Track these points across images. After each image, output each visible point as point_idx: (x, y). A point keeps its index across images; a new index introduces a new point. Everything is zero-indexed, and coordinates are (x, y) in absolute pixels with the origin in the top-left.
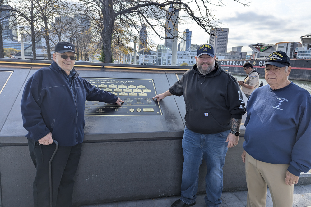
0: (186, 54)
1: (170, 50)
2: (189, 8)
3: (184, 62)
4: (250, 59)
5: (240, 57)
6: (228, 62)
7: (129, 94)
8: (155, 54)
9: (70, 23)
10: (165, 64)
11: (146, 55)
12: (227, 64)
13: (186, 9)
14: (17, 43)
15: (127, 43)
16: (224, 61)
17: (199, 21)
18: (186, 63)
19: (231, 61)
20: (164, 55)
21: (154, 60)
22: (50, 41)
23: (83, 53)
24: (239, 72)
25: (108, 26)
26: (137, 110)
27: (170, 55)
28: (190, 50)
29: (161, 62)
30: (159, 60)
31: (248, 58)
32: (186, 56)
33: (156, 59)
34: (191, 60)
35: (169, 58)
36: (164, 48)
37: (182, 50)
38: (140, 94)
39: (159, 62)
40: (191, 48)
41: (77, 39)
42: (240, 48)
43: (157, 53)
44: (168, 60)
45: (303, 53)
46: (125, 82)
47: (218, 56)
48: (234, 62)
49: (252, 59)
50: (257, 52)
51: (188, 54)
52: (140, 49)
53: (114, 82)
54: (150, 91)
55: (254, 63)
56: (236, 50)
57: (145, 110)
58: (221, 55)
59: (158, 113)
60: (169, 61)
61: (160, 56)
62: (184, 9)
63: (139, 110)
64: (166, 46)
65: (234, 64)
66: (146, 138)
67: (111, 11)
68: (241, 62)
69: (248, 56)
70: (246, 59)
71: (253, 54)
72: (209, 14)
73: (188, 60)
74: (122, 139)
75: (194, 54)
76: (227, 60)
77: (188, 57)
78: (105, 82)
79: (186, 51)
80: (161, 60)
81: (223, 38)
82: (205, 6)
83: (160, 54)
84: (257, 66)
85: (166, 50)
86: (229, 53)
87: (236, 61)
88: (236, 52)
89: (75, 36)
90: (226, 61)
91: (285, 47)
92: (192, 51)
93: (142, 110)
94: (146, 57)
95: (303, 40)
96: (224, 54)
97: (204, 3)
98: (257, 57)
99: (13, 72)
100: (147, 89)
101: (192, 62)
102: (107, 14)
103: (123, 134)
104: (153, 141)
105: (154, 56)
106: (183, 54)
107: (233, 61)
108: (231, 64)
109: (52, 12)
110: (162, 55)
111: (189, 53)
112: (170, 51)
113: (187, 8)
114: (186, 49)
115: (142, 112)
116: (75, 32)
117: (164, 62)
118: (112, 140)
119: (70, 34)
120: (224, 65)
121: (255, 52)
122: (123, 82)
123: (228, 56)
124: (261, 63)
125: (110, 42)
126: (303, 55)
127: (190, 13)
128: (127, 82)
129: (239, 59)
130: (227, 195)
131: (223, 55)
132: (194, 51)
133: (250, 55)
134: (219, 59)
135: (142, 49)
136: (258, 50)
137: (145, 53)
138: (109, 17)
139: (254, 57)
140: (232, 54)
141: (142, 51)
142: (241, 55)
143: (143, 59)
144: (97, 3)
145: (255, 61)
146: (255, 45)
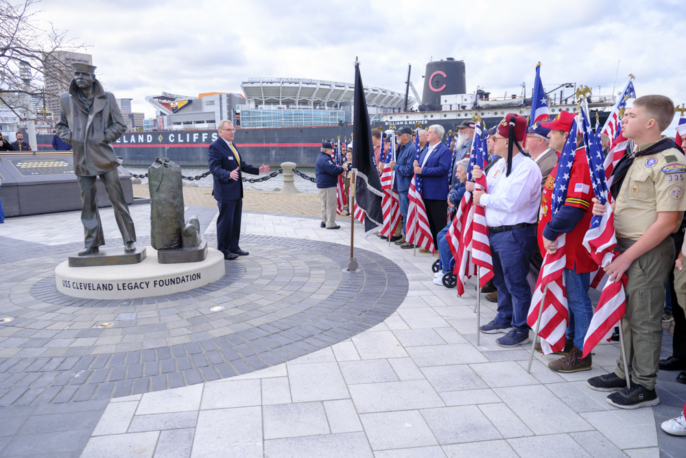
4: (151, 130)
5: (130, 124)
24: (132, 158)
42: (126, 103)
45: (249, 115)
49: (153, 130)
50: (165, 112)
55: (160, 137)
68: (133, 136)
69: (147, 121)
70: (143, 130)
71: (158, 116)
84: (166, 143)
91: (217, 102)
95: (245, 89)
98: (168, 125)
121: (161, 112)
124: (172, 138)
126: (249, 118)
133: (151, 120)
136: (166, 109)
139: (160, 124)
142: (133, 120)
145: (162, 134)
146: (158, 98)
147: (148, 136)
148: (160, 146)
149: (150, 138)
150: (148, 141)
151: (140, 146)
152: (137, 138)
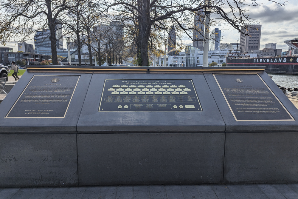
0: (215, 54)
1: (199, 50)
2: (222, 11)
3: (213, 61)
4: (286, 56)
5: (274, 54)
6: (261, 60)
7: (172, 92)
8: (184, 55)
9: (108, 31)
10: (194, 64)
11: (175, 56)
12: (260, 62)
13: (219, 11)
14: (62, 50)
15: (159, 47)
16: (256, 59)
17: (233, 22)
18: (215, 62)
19: (265, 59)
20: (193, 55)
21: (182, 61)
22: (92, 48)
23: (118, 57)
24: (274, 70)
25: (145, 32)
26: (180, 106)
27: (198, 55)
28: (219, 49)
29: (189, 62)
30: (188, 61)
31: (283, 55)
32: (215, 56)
33: (184, 60)
34: (220, 59)
35: (198, 58)
36: (193, 48)
37: (211, 50)
38: (181, 93)
39: (188, 62)
40: (221, 47)
41: (113, 45)
42: (274, 45)
43: (186, 54)
44: (196, 59)
46: (167, 83)
47: (250, 54)
48: (268, 59)
49: (288, 56)
50: (294, 48)
51: (217, 54)
52: (169, 51)
53: (158, 83)
54: (190, 90)
55: (291, 59)
56: (270, 47)
57: (187, 107)
58: (253, 53)
59: (198, 109)
60: (197, 61)
61: (189, 56)
62: (217, 12)
63: (181, 107)
64: (195, 47)
65: (267, 62)
66: (190, 131)
67: (148, 19)
68: (276, 59)
69: (284, 52)
70: (282, 56)
71: (289, 50)
72: (243, 14)
73: (218, 59)
74: (169, 131)
75: (223, 53)
76: (260, 57)
77: (217, 56)
78: (150, 83)
79: (215, 50)
80: (189, 61)
81: (256, 35)
82: (239, 7)
83: (188, 55)
84: (295, 63)
85: (194, 50)
86: (262, 50)
87: (270, 58)
88: (270, 49)
89: (111, 42)
90: (259, 59)
92: (222, 50)
93: (184, 107)
94: (174, 58)
96: (256, 51)
97: (237, 4)
98: (294, 54)
99: (80, 76)
100: (187, 88)
101: (222, 61)
102: (144, 22)
103: (170, 127)
104: (195, 134)
105: (183, 56)
106: (212, 54)
107: (266, 59)
108: (264, 62)
109: (94, 22)
110: (191, 56)
111: (218, 52)
112: (199, 52)
113: (221, 11)
114: (215, 48)
115: (184, 109)
116: (112, 38)
117: (192, 62)
118: (160, 131)
119: (107, 41)
120: (257, 63)
121: (292, 48)
122: (166, 83)
123: (261, 54)
125: (146, 47)
127: (223, 15)
128: (169, 83)
129: (274, 56)
130: (265, 186)
131: (255, 53)
132: (223, 50)
133: (286, 52)
134: (251, 57)
135: (171, 51)
136: (295, 46)
137: (174, 54)
138: (146, 25)
139: (291, 53)
140: (265, 51)
141: (171, 52)
142: (276, 52)
143: (172, 60)
144: (132, 12)
145: (292, 58)
146: (291, 41)
147: (284, 59)
148: (291, 64)
149: (285, 60)
150: (284, 61)
151: (279, 64)
152: (278, 61)
